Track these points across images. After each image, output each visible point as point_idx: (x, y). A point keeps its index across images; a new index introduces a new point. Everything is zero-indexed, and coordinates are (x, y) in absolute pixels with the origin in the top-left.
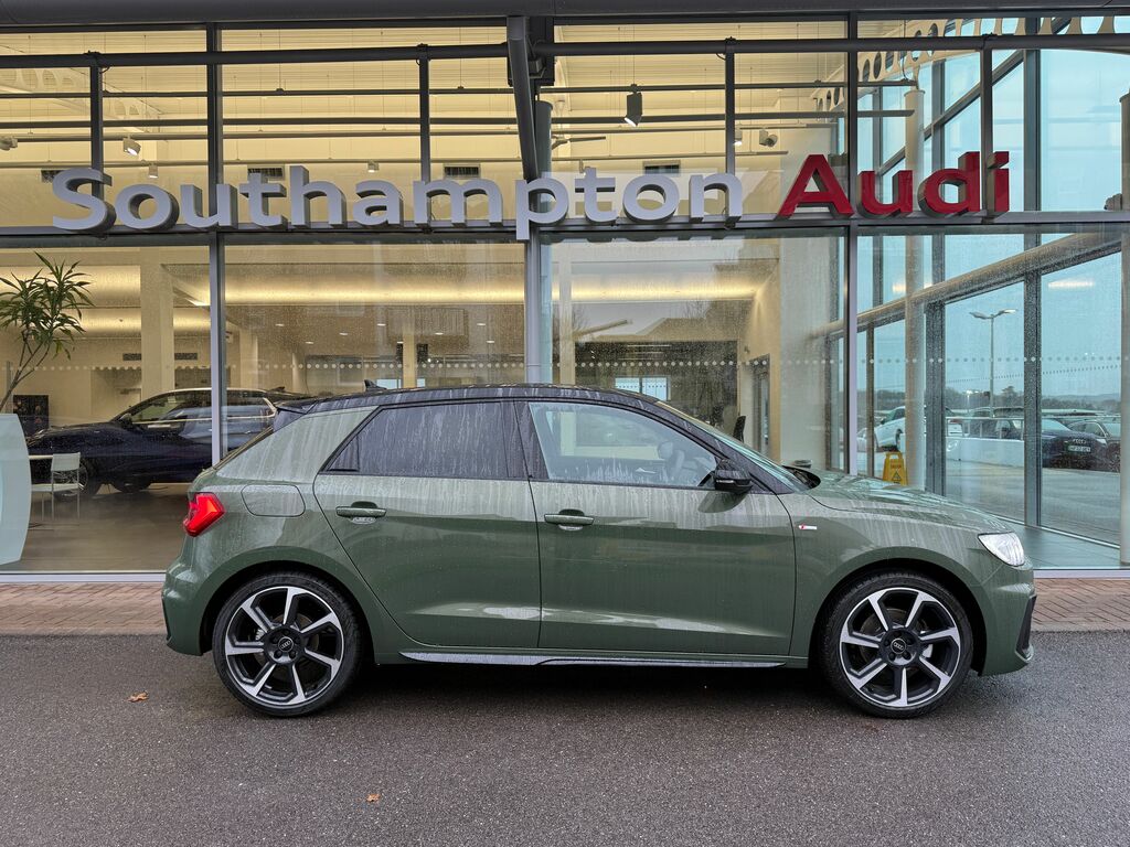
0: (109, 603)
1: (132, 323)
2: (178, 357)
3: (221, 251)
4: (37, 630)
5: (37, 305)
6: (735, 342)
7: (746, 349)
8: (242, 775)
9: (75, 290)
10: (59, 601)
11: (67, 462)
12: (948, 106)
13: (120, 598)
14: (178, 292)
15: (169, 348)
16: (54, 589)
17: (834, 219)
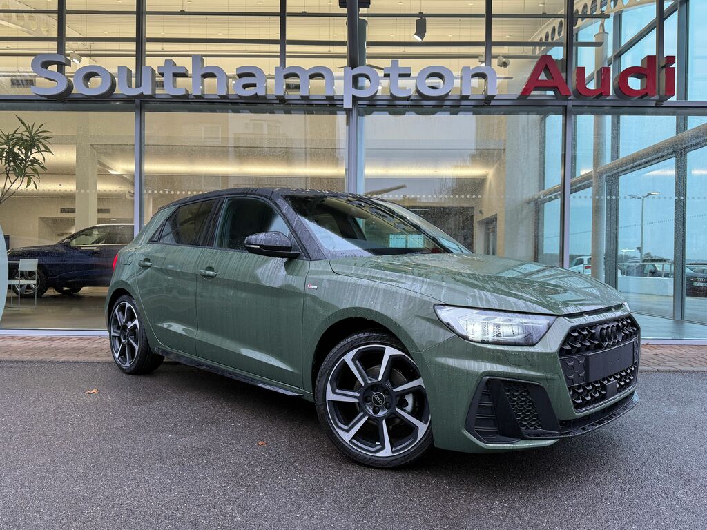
0: (64, 346)
1: (69, 187)
2: (100, 211)
3: (143, 114)
4: (18, 358)
5: (16, 150)
6: (473, 208)
7: (481, 212)
8: (170, 431)
9: (41, 142)
10: (30, 344)
11: (29, 265)
12: (623, 44)
13: (71, 343)
14: (101, 164)
15: (94, 205)
16: (25, 338)
17: (557, 99)
